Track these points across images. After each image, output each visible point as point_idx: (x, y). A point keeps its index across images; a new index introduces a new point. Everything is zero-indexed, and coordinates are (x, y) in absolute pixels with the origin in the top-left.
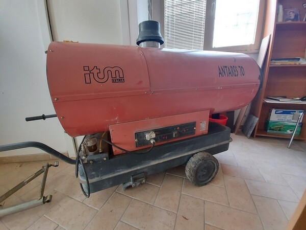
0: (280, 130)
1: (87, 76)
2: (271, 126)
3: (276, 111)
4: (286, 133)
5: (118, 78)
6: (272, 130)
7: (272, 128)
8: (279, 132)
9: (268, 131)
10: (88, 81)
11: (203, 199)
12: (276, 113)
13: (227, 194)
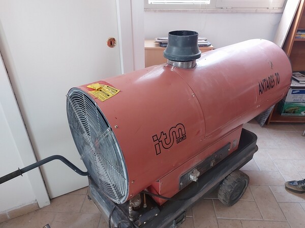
0: (294, 113)
1: (157, 146)
2: (286, 108)
3: (293, 91)
4: (300, 115)
5: (181, 136)
6: (287, 113)
7: (287, 110)
8: (293, 115)
9: (282, 114)
10: (158, 152)
11: (239, 219)
12: (292, 93)
13: (257, 207)
